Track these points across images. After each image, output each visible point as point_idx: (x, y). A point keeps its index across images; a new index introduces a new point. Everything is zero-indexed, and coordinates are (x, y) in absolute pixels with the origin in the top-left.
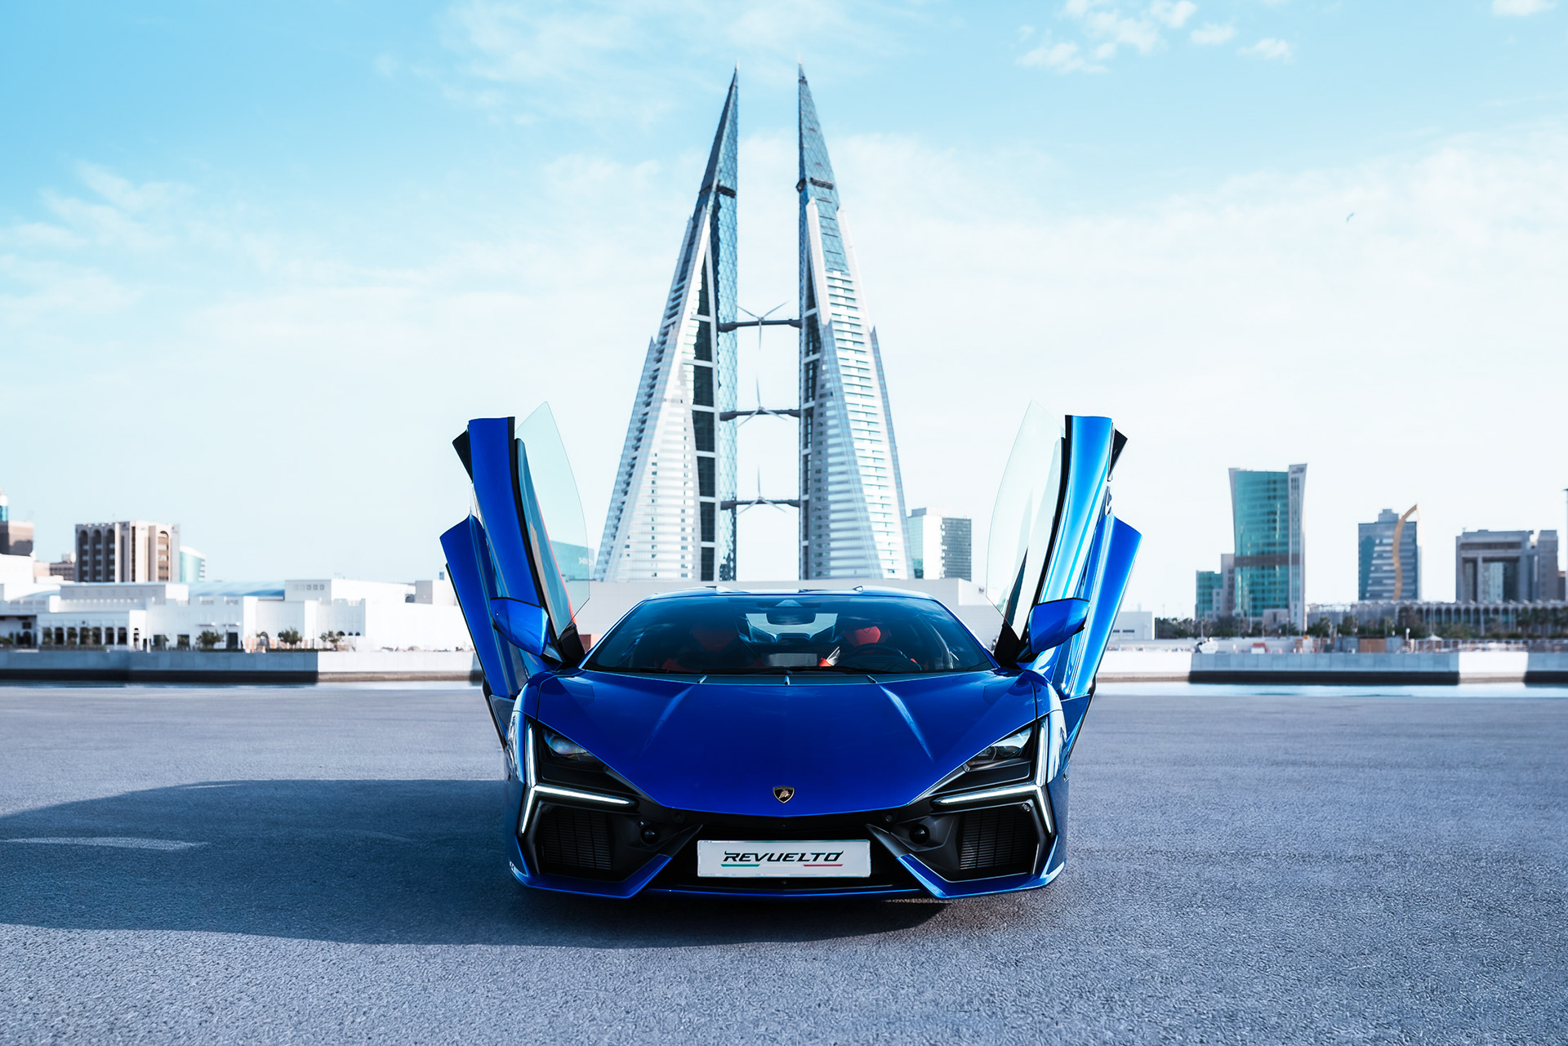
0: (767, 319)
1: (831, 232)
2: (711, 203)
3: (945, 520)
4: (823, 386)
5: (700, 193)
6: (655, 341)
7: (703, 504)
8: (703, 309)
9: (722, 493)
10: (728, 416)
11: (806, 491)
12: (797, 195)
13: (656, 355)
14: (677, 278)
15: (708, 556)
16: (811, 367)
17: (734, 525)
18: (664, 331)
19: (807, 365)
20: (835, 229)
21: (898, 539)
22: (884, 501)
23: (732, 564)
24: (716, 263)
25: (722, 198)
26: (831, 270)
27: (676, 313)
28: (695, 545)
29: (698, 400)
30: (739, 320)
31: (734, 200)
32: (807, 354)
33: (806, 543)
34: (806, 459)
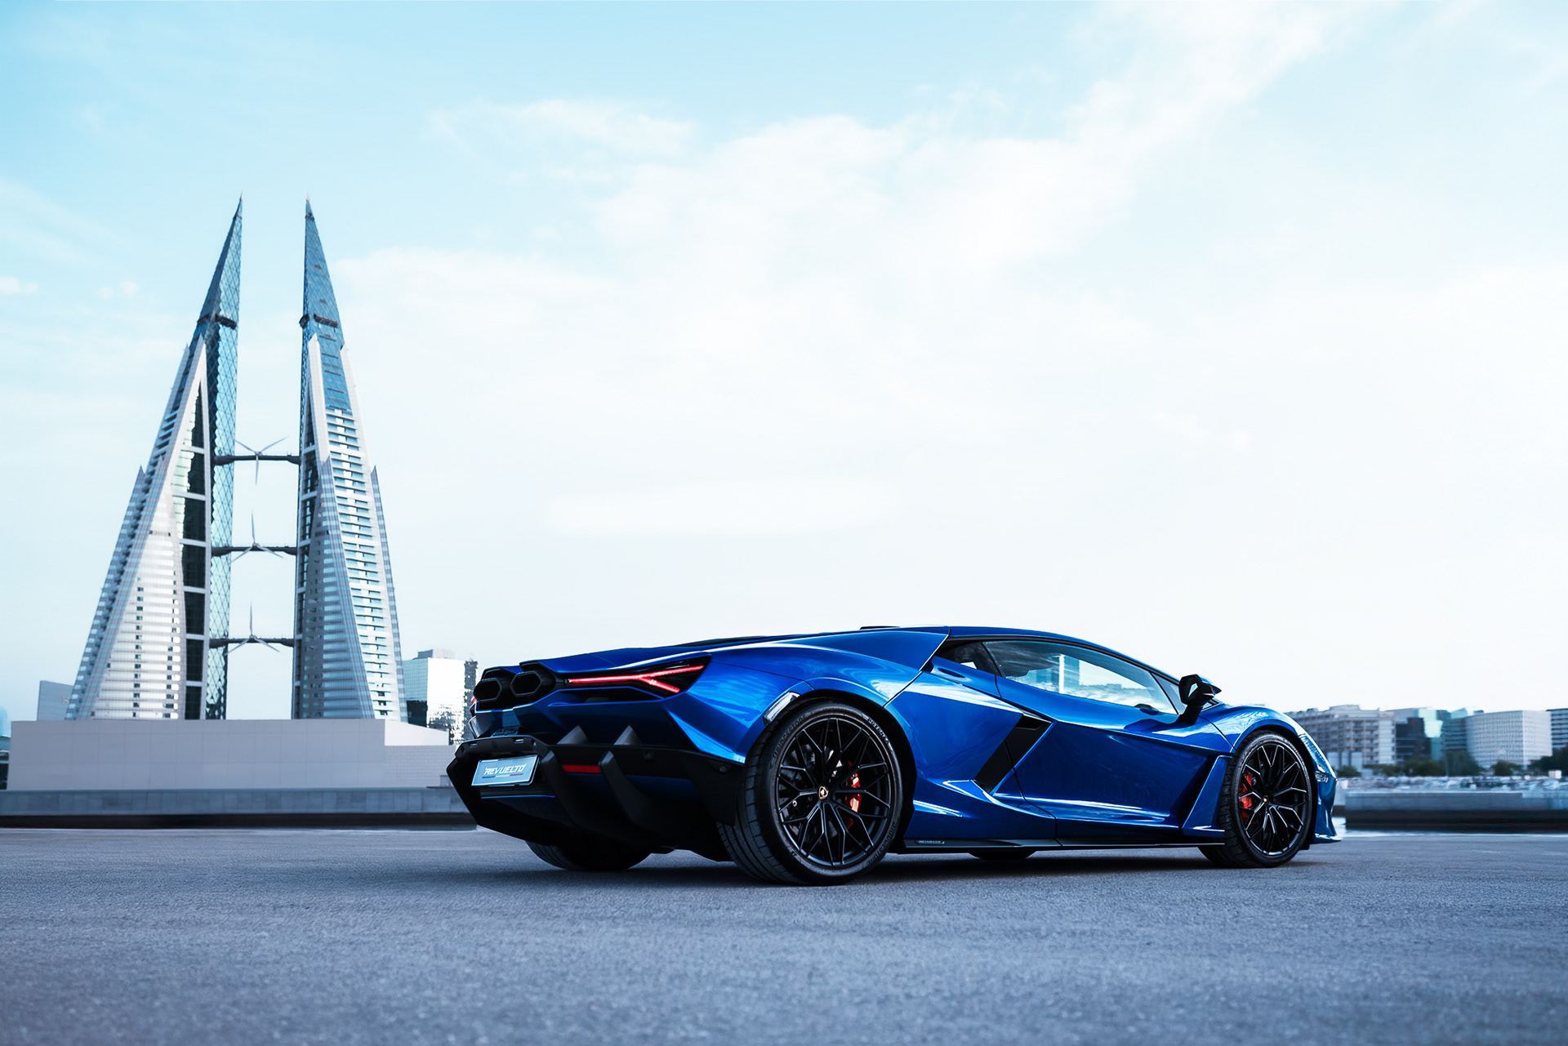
0: (264, 454)
1: (333, 370)
2: (209, 333)
4: (320, 525)
5: (198, 321)
6: (145, 471)
7: (189, 642)
8: (197, 440)
9: (212, 630)
10: (220, 552)
11: (300, 629)
12: (300, 330)
13: (145, 485)
14: (171, 407)
16: (308, 503)
17: (225, 668)
18: (153, 461)
19: (304, 502)
20: (339, 367)
21: (393, 681)
22: (379, 642)
23: (222, 702)
24: (212, 395)
25: (224, 331)
26: (331, 407)
27: (167, 443)
28: (179, 685)
29: (188, 534)
30: (237, 454)
31: (234, 332)
32: (305, 491)
33: (298, 683)
34: (300, 598)
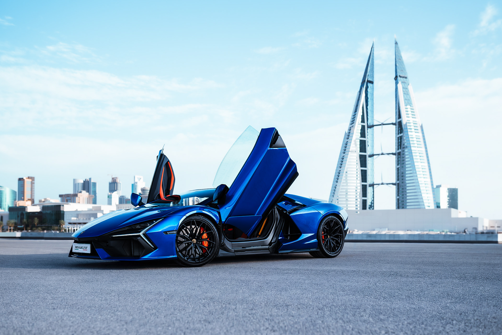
0: (384, 123)
1: (406, 93)
2: (365, 86)
3: (448, 189)
4: (404, 145)
5: (362, 83)
6: (347, 132)
7: (363, 185)
8: (363, 121)
9: (369, 181)
10: (371, 156)
11: (398, 180)
12: (394, 81)
13: (347, 137)
14: (354, 111)
15: (364, 202)
16: (400, 138)
17: (373, 192)
18: (349, 129)
19: (398, 138)
20: (408, 92)
21: (431, 196)
22: (426, 183)
23: (373, 205)
24: (367, 105)
25: (370, 85)
26: (406, 105)
27: (353, 123)
28: (360, 199)
29: (361, 151)
30: (375, 124)
31: (373, 85)
32: (398, 134)
33: (398, 197)
34: (398, 169)
